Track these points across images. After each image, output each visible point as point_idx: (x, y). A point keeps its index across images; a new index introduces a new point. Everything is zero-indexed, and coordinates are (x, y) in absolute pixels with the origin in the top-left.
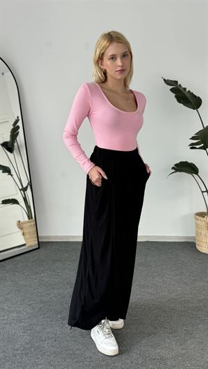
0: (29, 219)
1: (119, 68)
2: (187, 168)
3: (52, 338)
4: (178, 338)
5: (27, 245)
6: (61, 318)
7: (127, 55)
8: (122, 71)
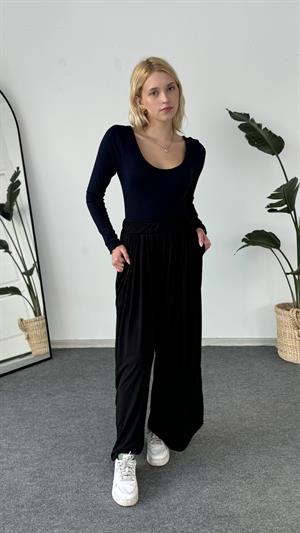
0: (36, 315)
1: (164, 106)
2: (263, 239)
3: (73, 488)
4: (254, 485)
5: (34, 354)
6: (84, 459)
7: (174, 87)
8: (168, 109)
